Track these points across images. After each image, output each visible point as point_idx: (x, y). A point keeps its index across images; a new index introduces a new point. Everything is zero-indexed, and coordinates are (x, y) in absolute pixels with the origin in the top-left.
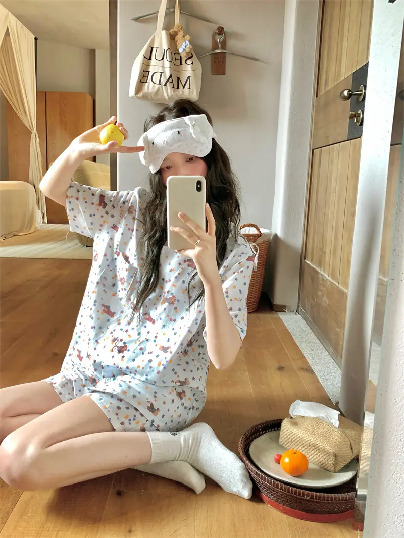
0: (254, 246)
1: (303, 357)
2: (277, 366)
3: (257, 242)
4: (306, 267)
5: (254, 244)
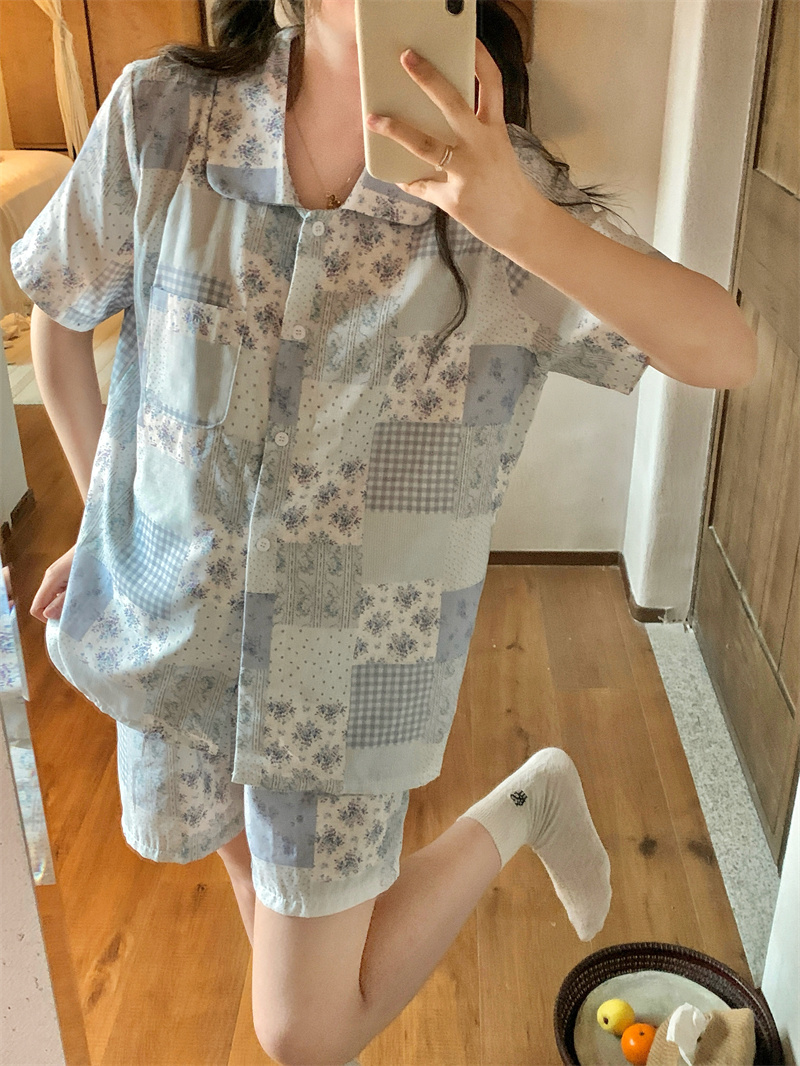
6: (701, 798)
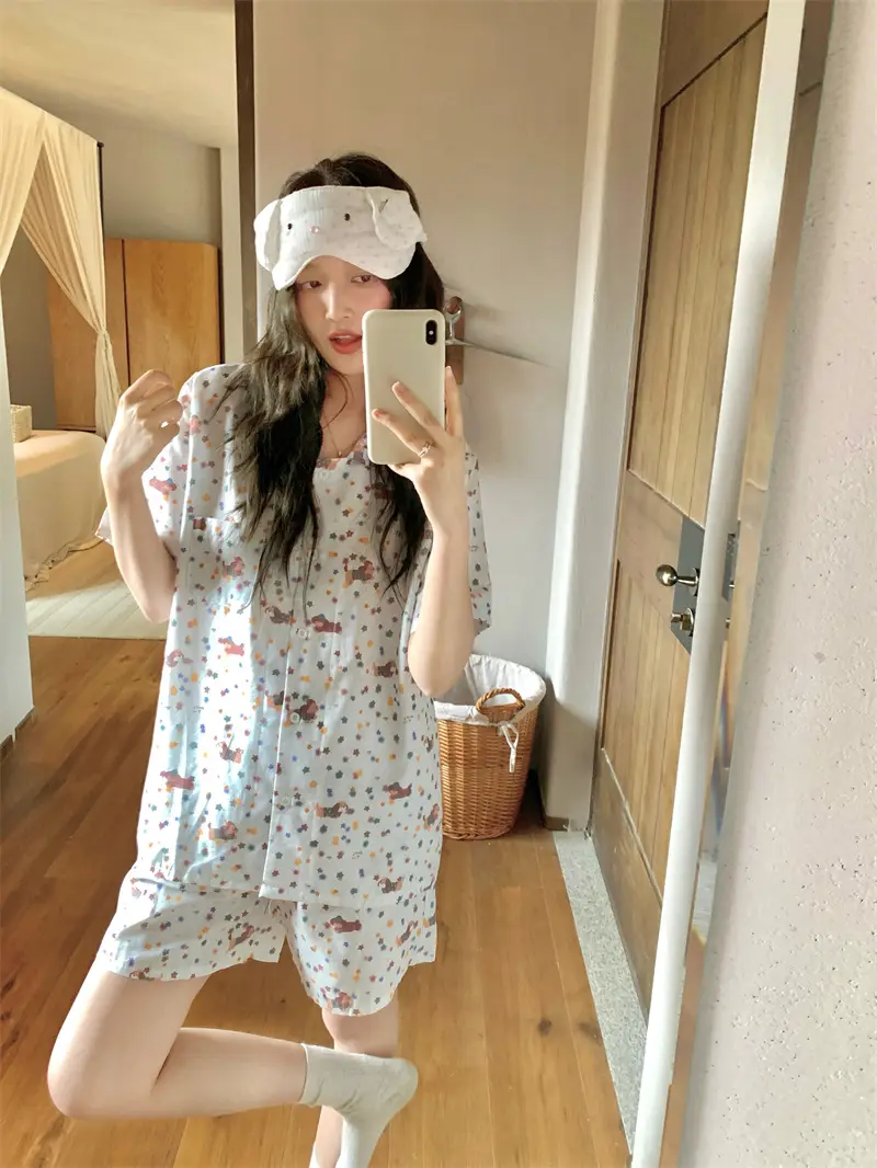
0: (510, 730)
1: (587, 988)
2: (538, 1019)
3: (514, 720)
4: (603, 766)
5: (509, 726)
6: (591, 983)
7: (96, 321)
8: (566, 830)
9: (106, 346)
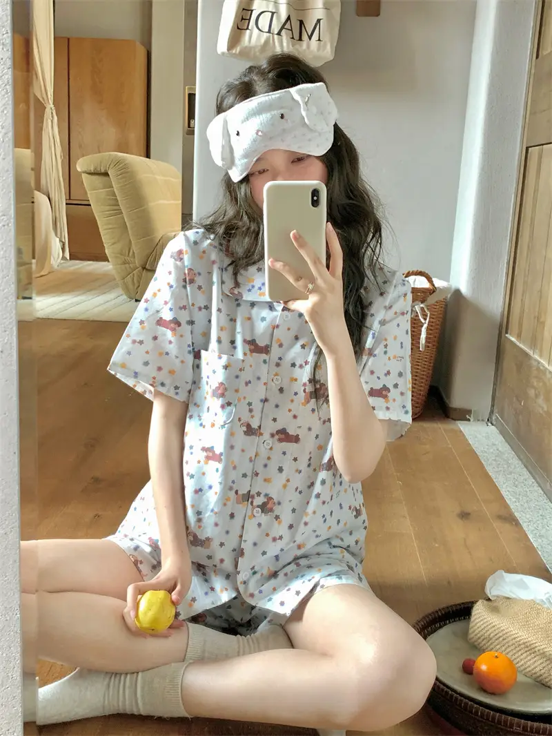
1: (501, 498)
2: (458, 510)
3: (426, 303)
4: (508, 347)
5: (422, 305)
6: (505, 497)
7: (45, 96)
8: (469, 420)
9: (52, 117)
